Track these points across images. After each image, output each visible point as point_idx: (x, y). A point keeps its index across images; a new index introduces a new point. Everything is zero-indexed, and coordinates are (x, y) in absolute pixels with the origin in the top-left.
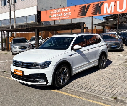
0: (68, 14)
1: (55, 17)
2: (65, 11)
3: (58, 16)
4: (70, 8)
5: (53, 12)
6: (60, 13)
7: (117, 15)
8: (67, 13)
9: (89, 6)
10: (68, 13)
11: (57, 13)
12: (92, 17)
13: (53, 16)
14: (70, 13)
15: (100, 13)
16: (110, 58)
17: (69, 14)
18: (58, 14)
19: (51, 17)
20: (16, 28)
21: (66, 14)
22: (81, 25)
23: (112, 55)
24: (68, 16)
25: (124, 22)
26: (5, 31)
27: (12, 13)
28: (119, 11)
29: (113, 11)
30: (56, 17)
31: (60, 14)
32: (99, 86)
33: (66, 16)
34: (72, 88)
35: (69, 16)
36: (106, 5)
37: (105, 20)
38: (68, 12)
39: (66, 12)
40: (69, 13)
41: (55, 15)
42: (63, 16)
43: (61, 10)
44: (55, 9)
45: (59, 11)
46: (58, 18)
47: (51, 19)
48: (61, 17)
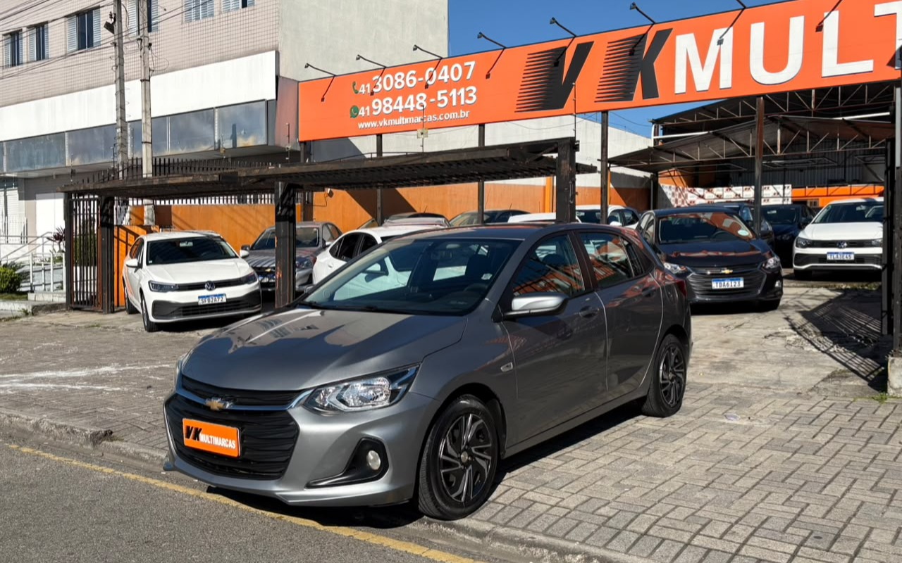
0: (459, 98)
1: (382, 116)
2: (446, 78)
3: (400, 108)
4: (472, 64)
5: (374, 86)
6: (414, 91)
7: (752, 99)
8: (454, 92)
9: (583, 50)
10: (462, 91)
11: (394, 94)
12: (605, 112)
13: (372, 110)
14: (474, 89)
15: (650, 91)
16: (738, 353)
17: (467, 97)
18: (400, 99)
19: (362, 113)
20: (155, 173)
21: (450, 99)
22: (555, 155)
23: (741, 333)
24: (459, 107)
25: (775, 147)
27: (133, 89)
28: (764, 78)
29: (726, 81)
30: (388, 117)
31: (411, 97)
32: (742, 531)
33: (449, 108)
34: (572, 546)
35: (466, 107)
36: (685, 44)
37: (661, 136)
38: (464, 83)
39: (450, 85)
40: (467, 93)
41: (382, 106)
42: (432, 108)
43: (420, 74)
44: (384, 70)
45: (411, 80)
46: (402, 121)
47: (361, 125)
48: (415, 113)
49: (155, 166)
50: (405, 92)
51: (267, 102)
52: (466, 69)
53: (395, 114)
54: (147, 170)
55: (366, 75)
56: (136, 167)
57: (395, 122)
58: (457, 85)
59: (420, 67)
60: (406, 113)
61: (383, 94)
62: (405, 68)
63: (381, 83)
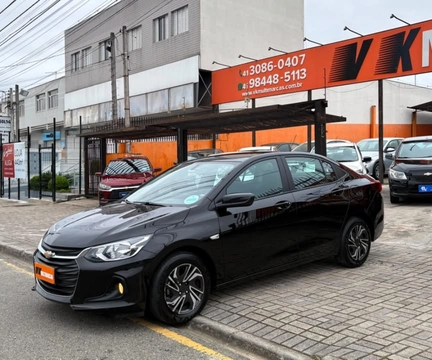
0: (296, 75)
1: (255, 88)
2: (289, 65)
3: (264, 83)
4: (304, 55)
5: (250, 72)
6: (272, 73)
8: (293, 73)
10: (298, 72)
11: (261, 75)
12: (381, 80)
13: (249, 85)
14: (305, 70)
15: (407, 67)
17: (301, 75)
18: (264, 78)
19: (244, 87)
20: (132, 126)
21: (292, 76)
24: (296, 81)
30: (258, 88)
31: (270, 77)
33: (291, 82)
35: (300, 80)
38: (299, 67)
39: (291, 68)
40: (301, 73)
41: (255, 82)
42: (282, 82)
43: (275, 63)
44: (256, 62)
45: (270, 67)
46: (266, 90)
47: (244, 94)
48: (273, 85)
49: (132, 122)
50: (267, 74)
51: (195, 84)
52: (300, 59)
53: (262, 87)
54: (128, 123)
55: (246, 66)
56: (122, 123)
57: (262, 91)
58: (296, 68)
59: (275, 59)
60: (268, 86)
61: (255, 76)
62: (267, 60)
63: (254, 70)
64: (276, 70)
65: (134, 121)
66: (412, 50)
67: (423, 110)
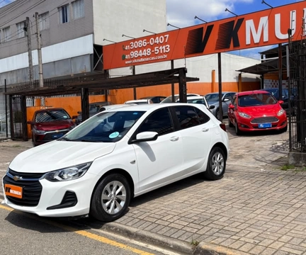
0: (163, 49)
1: (134, 58)
2: (158, 42)
3: (141, 55)
4: (167, 36)
5: (130, 46)
6: (146, 48)
8: (161, 48)
9: (210, 29)
10: (164, 47)
11: (138, 49)
12: (219, 53)
13: (130, 56)
14: (169, 46)
18: (141, 51)
19: (127, 57)
20: (44, 86)
21: (160, 50)
22: (178, 75)
26: (17, 94)
27: (35, 53)
30: (136, 58)
31: (145, 50)
33: (160, 54)
35: (165, 53)
36: (249, 24)
37: (264, 59)
38: (164, 43)
39: (160, 45)
40: (166, 48)
41: (134, 54)
42: (153, 54)
43: (148, 41)
44: (134, 40)
45: (144, 43)
46: (142, 60)
47: (126, 62)
48: (147, 56)
49: (44, 83)
50: (143, 48)
51: (91, 55)
52: (165, 38)
53: (139, 57)
54: (42, 84)
55: (127, 42)
56: (37, 83)
57: (139, 61)
58: (162, 44)
59: (148, 38)
60: (143, 56)
61: (134, 49)
62: (142, 39)
63: (134, 46)
64: (149, 46)
65: (46, 82)
66: (239, 33)
67: (245, 72)
